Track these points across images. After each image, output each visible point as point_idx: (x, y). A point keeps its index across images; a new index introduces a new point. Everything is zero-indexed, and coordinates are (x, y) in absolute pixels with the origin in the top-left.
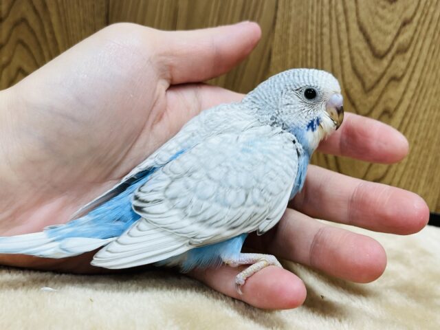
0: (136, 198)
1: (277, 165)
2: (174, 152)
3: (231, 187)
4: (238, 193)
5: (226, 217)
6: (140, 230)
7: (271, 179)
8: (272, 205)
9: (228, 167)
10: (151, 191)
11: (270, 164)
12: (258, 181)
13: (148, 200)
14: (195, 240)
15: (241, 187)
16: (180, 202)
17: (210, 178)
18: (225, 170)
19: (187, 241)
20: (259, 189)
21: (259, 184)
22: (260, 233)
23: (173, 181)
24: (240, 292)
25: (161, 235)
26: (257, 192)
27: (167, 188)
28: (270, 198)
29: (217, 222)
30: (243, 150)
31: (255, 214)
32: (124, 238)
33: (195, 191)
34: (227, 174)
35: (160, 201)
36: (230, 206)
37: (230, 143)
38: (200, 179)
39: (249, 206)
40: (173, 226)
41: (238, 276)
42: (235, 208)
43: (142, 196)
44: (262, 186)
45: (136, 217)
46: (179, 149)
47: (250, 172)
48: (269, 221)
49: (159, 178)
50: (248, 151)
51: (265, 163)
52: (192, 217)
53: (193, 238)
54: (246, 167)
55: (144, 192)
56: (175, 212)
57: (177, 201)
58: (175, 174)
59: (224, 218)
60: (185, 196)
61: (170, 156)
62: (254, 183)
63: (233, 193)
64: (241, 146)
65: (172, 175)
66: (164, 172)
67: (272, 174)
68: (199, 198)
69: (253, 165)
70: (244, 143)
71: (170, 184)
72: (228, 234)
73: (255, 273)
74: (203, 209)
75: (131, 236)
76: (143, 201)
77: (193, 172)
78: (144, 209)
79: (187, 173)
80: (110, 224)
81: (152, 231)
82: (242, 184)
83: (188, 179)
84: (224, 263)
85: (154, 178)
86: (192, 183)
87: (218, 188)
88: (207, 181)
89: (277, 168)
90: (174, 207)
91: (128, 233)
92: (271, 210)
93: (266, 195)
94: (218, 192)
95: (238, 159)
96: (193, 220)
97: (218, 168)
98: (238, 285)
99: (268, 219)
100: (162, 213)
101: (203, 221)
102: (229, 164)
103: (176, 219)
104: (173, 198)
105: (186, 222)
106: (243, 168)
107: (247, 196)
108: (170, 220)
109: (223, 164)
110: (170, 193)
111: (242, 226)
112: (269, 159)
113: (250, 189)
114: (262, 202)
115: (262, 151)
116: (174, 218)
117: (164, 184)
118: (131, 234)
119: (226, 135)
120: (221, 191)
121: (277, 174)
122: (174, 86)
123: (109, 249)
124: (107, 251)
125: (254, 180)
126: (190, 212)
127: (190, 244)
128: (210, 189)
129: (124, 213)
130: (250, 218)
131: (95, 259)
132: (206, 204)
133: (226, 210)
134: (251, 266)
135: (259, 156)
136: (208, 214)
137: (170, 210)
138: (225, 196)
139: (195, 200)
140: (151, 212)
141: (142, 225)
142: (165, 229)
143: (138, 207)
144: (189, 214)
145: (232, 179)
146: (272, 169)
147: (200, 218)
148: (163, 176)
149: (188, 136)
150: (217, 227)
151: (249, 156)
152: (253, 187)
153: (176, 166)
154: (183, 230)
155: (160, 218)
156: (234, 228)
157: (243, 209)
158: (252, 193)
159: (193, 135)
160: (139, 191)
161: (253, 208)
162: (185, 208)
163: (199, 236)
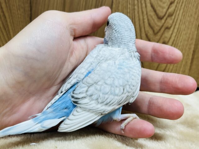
0: (73, 97)
1: (134, 72)
2: (85, 74)
3: (116, 87)
4: (120, 89)
5: (116, 101)
6: (78, 112)
7: (133, 79)
8: (134, 91)
9: (113, 78)
10: (80, 93)
11: (131, 73)
12: (127, 81)
13: (79, 97)
14: (104, 113)
15: (121, 86)
16: (95, 97)
17: (106, 84)
18: (112, 79)
19: (100, 114)
20: (128, 85)
21: (128, 83)
22: (130, 104)
23: (89, 87)
24: (123, 132)
25: (88, 113)
26: (128, 86)
27: (87, 91)
28: (133, 88)
29: (113, 103)
30: (119, 68)
31: (128, 96)
32: (71, 117)
33: (100, 90)
34: (113, 81)
35: (85, 97)
36: (117, 95)
37: (112, 66)
38: (102, 85)
39: (125, 93)
40: (94, 108)
41: (122, 125)
42: (120, 96)
43: (75, 96)
44: (130, 83)
45: (75, 106)
46: (87, 72)
47: (123, 78)
48: (133, 98)
49: (82, 86)
50: (121, 68)
51: (129, 73)
52: (101, 103)
53: (103, 112)
54: (121, 76)
55: (76, 94)
56: (93, 102)
57: (93, 97)
58: (89, 84)
59: (115, 101)
60: (96, 94)
61: (84, 76)
62: (126, 83)
63: (118, 89)
64: (118, 66)
65: (88, 85)
66: (83, 83)
67: (133, 77)
68: (103, 94)
69: (124, 74)
70: (119, 65)
71: (88, 89)
72: (117, 107)
73: (129, 123)
74: (106, 98)
75: (74, 116)
76: (77, 98)
77: (98, 82)
78: (78, 102)
79: (95, 83)
80: (62, 111)
81: (84, 112)
82: (121, 84)
83: (96, 85)
84: (114, 120)
85: (79, 87)
86: (98, 87)
87: (111, 88)
88: (105, 85)
89: (135, 74)
90: (93, 100)
91: (73, 114)
92: (134, 93)
93: (132, 87)
94: (111, 89)
95: (117, 73)
96: (102, 104)
97: (109, 79)
98: (122, 129)
99: (133, 97)
100: (88, 103)
101: (107, 104)
102: (113, 76)
103: (94, 105)
104: (91, 96)
105: (99, 106)
106: (120, 77)
107: (124, 89)
108: (91, 106)
109: (111, 76)
110: (89, 93)
111: (123, 103)
112: (130, 70)
113: (125, 86)
114: (130, 90)
115: (127, 68)
116: (93, 105)
117: (85, 89)
118: (74, 114)
119: (109, 62)
120: (113, 89)
121: (135, 77)
122: (76, 38)
123: (65, 123)
124: (65, 124)
125: (126, 82)
126: (100, 101)
127: (102, 114)
128: (107, 89)
129: (67, 105)
130: (126, 98)
131: (59, 129)
132: (106, 96)
133: (116, 97)
134: (127, 120)
135: (126, 70)
136: (108, 101)
137: (90, 101)
138: (114, 91)
139: (101, 95)
140: (82, 103)
141: (79, 110)
142: (89, 110)
143: (75, 101)
144: (100, 102)
145: (116, 83)
146: (133, 75)
147: (105, 103)
148: (84, 85)
149: (89, 65)
150: (113, 106)
151: (122, 70)
152: (126, 85)
153: (89, 80)
154: (98, 110)
155: (87, 105)
156: (120, 104)
157: (123, 95)
158: (126, 87)
159: (91, 64)
160: (73, 93)
161: (127, 94)
162: (97, 99)
163: (106, 111)
